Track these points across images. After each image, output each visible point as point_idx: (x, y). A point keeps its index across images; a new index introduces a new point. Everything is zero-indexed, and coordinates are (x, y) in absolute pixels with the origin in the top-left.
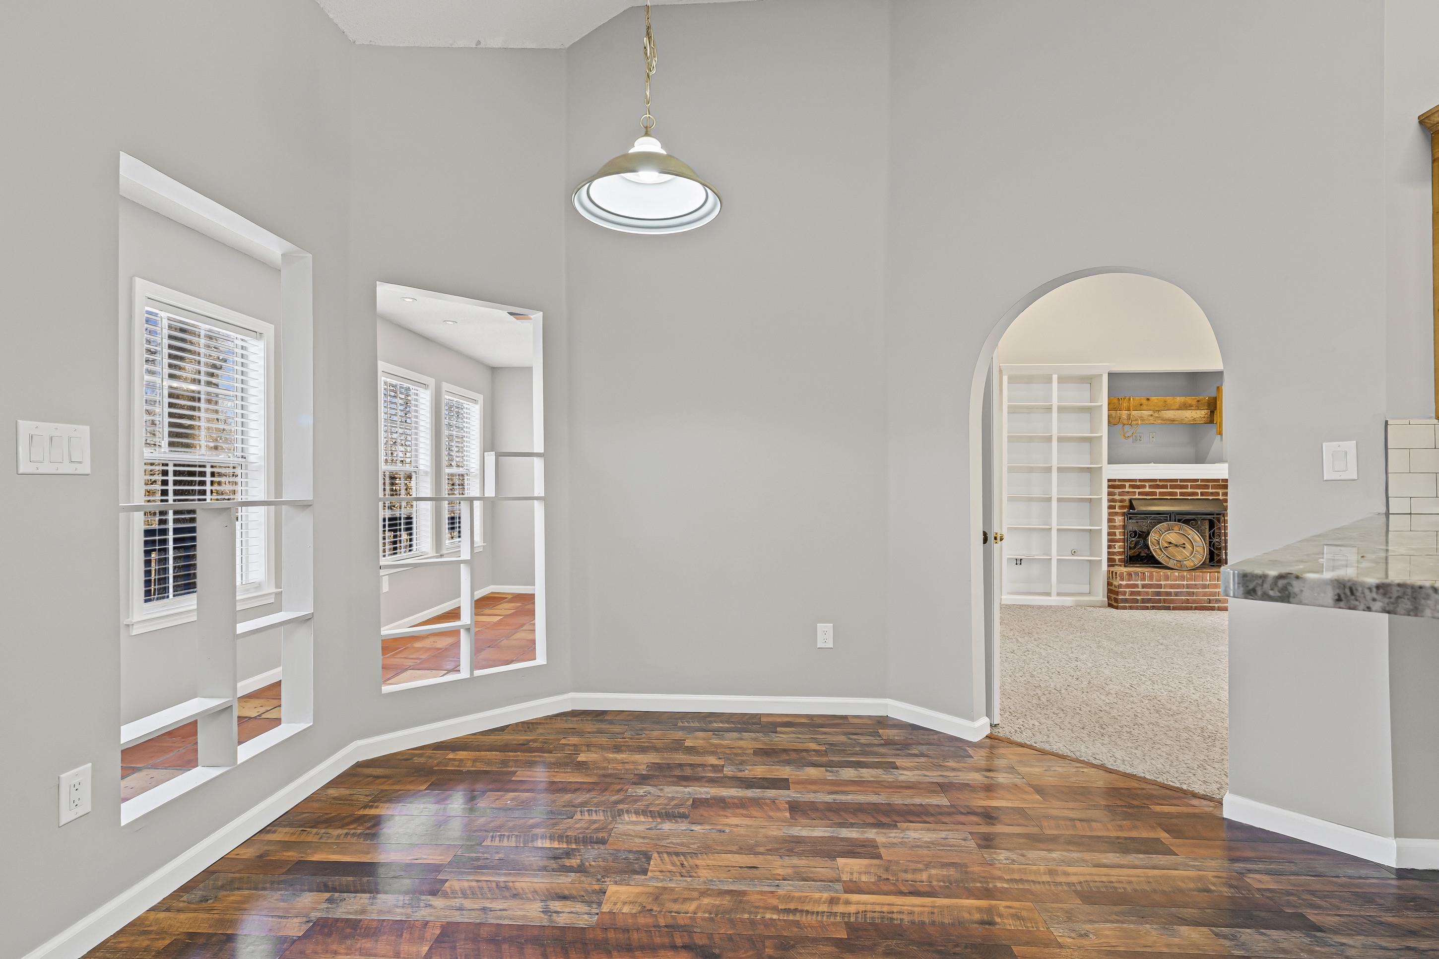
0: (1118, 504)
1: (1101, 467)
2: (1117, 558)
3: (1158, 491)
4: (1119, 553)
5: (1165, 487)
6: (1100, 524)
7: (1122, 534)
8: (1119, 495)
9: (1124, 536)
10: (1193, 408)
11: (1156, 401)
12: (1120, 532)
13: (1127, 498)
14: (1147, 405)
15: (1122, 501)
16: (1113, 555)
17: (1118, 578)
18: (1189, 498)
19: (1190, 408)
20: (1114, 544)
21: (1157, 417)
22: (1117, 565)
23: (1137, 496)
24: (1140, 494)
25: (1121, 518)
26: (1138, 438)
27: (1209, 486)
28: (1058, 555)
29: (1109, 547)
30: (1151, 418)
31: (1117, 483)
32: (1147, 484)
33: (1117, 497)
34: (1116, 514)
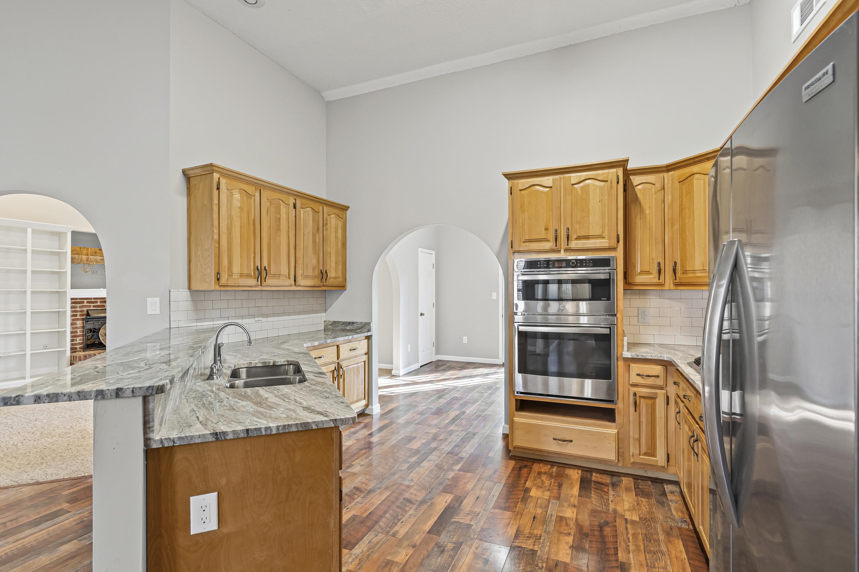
0: (78, 314)
1: (66, 291)
2: (78, 347)
4: (80, 344)
6: (65, 327)
8: (80, 308)
9: (83, 333)
12: (80, 331)
13: (85, 309)
15: (81, 311)
16: (75, 345)
17: (78, 360)
20: (75, 338)
22: (78, 351)
23: (92, 308)
24: (94, 306)
25: (81, 322)
26: (95, 272)
28: (31, 350)
29: (72, 341)
31: (78, 300)
32: (99, 301)
33: (78, 309)
34: (78, 319)
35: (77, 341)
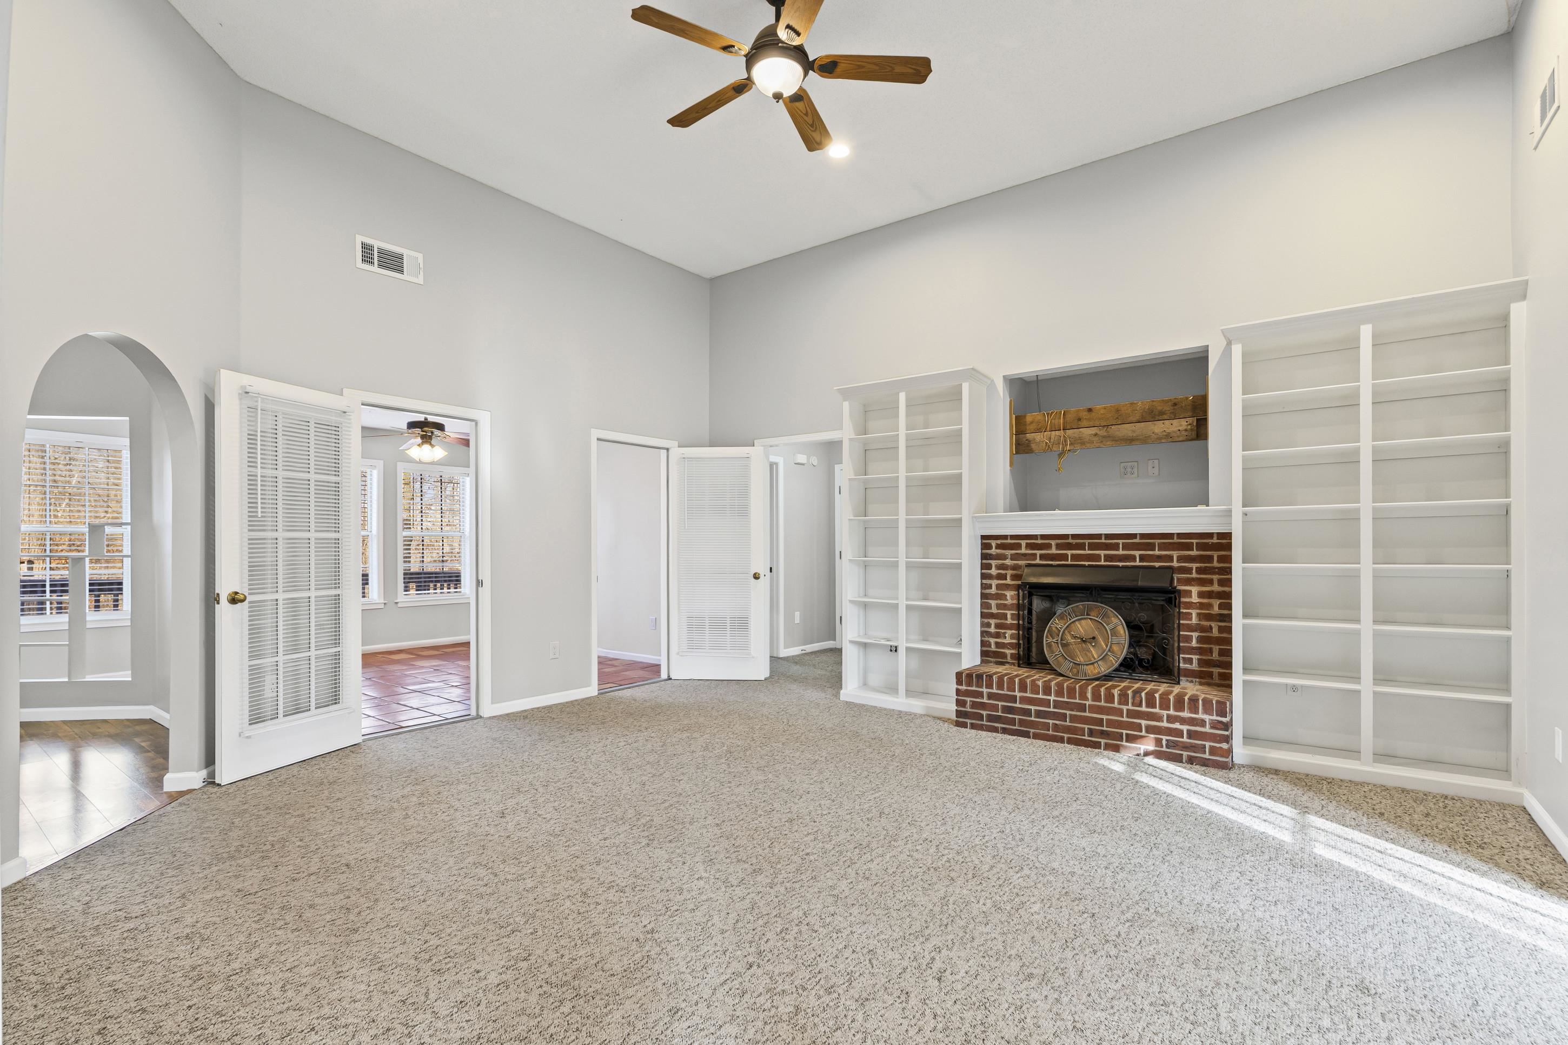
0: (1009, 573)
1: (961, 518)
2: (1008, 652)
3: (1069, 552)
4: (1011, 646)
5: (1081, 547)
6: (960, 601)
7: (1016, 617)
8: (1012, 559)
9: (1017, 620)
10: (1165, 417)
11: (1102, 412)
12: (1012, 614)
14: (1089, 420)
15: (1015, 568)
16: (1003, 648)
18: (1121, 564)
19: (1157, 418)
20: (1003, 631)
21: (1104, 437)
23: (1036, 561)
24: (1042, 557)
25: (1013, 593)
26: (1128, 470)
27: (1154, 544)
28: (907, 642)
29: (985, 633)
30: (1095, 439)
31: (1009, 541)
32: (1053, 543)
34: (1007, 587)
35: (1005, 637)
